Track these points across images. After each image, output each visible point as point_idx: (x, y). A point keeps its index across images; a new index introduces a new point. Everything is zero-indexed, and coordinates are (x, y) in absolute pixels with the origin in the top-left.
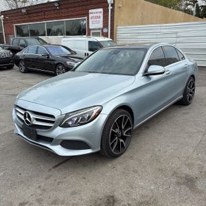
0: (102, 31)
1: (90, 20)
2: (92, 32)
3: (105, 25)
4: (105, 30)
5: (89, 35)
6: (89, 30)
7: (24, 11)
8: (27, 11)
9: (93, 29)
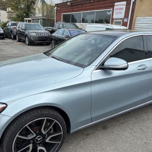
0: (123, 21)
1: (115, 11)
2: (114, 21)
3: (126, 16)
4: (125, 20)
5: (112, 23)
6: (113, 19)
7: (69, 4)
8: (71, 4)
9: (116, 19)
